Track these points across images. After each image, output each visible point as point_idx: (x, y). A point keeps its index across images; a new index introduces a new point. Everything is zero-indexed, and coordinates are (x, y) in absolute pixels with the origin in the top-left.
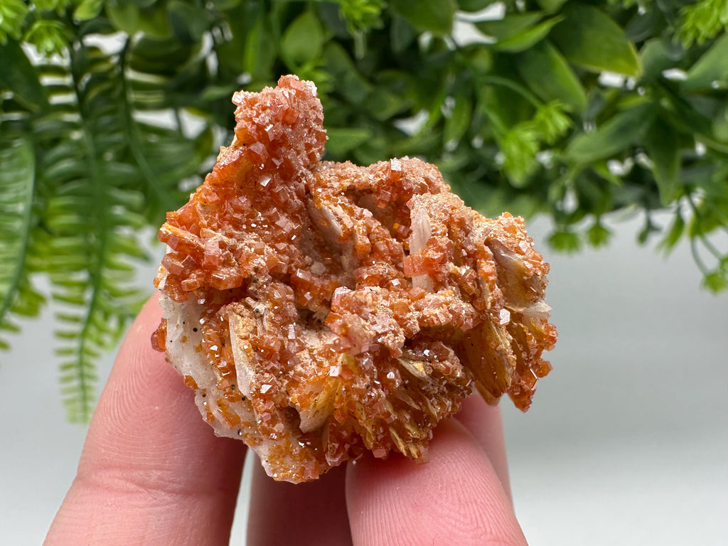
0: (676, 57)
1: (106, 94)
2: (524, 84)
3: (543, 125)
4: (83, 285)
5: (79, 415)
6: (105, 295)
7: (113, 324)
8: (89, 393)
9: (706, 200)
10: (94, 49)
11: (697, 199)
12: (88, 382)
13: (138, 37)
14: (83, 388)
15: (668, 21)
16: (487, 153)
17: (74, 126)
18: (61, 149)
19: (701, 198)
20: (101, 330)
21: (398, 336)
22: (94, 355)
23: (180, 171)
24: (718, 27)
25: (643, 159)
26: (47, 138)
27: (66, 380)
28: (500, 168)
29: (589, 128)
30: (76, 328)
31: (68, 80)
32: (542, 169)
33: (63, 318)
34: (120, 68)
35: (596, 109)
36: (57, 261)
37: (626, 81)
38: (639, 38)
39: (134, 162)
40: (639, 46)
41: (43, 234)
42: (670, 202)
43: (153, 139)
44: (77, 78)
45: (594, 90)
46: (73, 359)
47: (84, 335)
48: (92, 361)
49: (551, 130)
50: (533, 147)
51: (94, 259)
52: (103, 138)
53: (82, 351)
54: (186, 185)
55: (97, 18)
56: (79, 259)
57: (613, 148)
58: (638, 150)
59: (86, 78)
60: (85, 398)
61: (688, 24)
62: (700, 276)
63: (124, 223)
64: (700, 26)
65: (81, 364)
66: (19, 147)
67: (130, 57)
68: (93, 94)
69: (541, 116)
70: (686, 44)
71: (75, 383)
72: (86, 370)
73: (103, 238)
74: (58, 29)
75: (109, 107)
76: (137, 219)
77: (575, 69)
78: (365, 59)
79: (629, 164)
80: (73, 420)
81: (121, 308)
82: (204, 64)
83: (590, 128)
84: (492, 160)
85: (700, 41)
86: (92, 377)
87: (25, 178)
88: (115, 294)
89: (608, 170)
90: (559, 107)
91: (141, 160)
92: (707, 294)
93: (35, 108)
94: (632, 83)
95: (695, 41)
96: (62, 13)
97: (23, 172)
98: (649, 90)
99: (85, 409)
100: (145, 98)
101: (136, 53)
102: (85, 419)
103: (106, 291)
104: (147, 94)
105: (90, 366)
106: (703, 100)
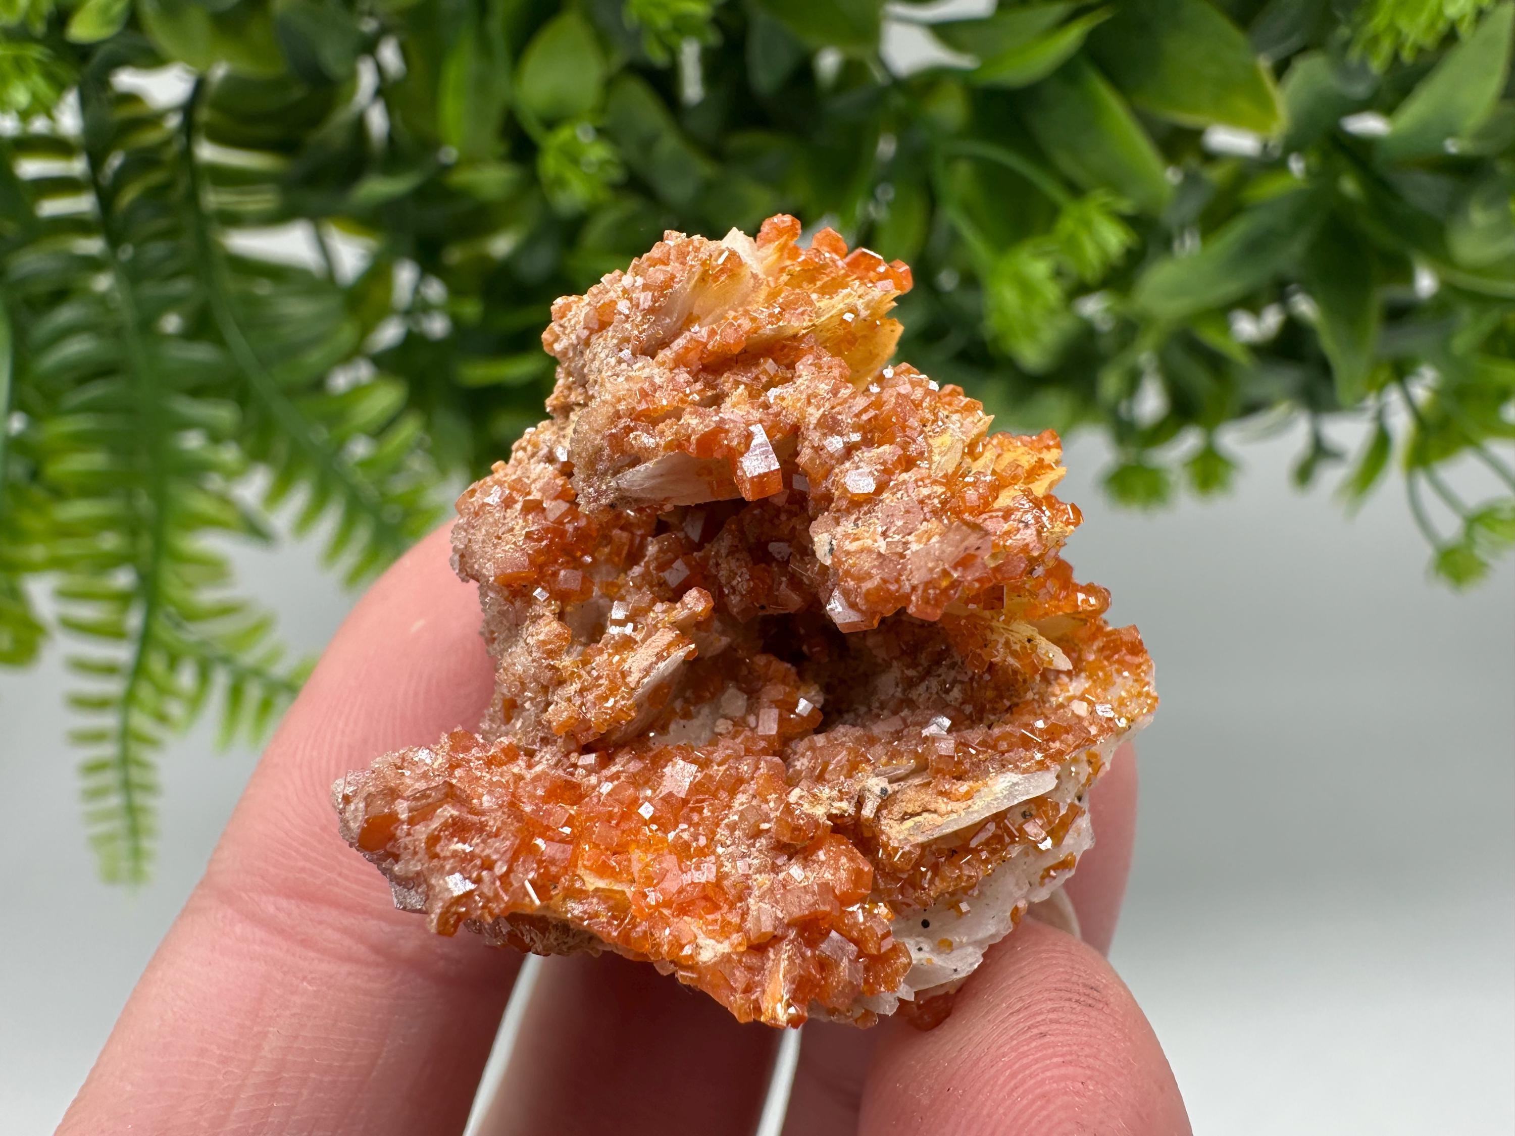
0: (1360, 90)
1: (156, 194)
2: (1038, 155)
3: (1072, 244)
4: (124, 599)
5: (125, 865)
6: (168, 616)
7: (186, 678)
8: (143, 821)
9: (1439, 393)
10: (131, 98)
11: (1420, 392)
12: (143, 800)
13: (219, 72)
14: (131, 811)
15: (1339, 14)
16: (967, 301)
17: (93, 264)
18: (66, 314)
19: (1429, 388)
20: (163, 691)
22: (150, 742)
23: (314, 358)
24: (1441, 26)
25: (1303, 306)
26: (40, 288)
27: (94, 794)
28: (987, 335)
29: (1185, 244)
30: (113, 687)
31: (78, 166)
32: (1087, 333)
33: (82, 666)
34: (183, 139)
35: (1191, 207)
36: (67, 548)
37: (1265, 144)
38: (1281, 50)
39: (220, 341)
40: (1281, 69)
41: (37, 493)
42: (1361, 398)
43: (263, 288)
44: (96, 161)
45: (1192, 161)
46: (107, 751)
47: (129, 700)
48: (147, 755)
49: (1091, 253)
51: (146, 543)
52: (151, 290)
53: (126, 735)
54: (341, 381)
55: (120, 34)
56: (110, 542)
57: (1232, 288)
58: (1293, 287)
59: (115, 161)
60: (135, 831)
61: (1379, 21)
62: (1427, 552)
64: (1404, 24)
65: (125, 761)
67: (204, 115)
68: (130, 193)
69: (1067, 224)
70: (1377, 65)
71: (114, 801)
72: (136, 774)
73: (161, 499)
74: (38, 61)
75: (162, 223)
76: (231, 456)
77: (1147, 122)
78: (702, 104)
79: (1272, 319)
80: (111, 877)
81: (203, 643)
82: (360, 124)
83: (1188, 244)
85: (1407, 56)
86: (149, 789)
88: (191, 615)
89: (1229, 331)
90: (1104, 205)
91: (233, 335)
92: (1442, 590)
93: (10, 229)
95: (1396, 56)
96: (39, 28)
98: (1313, 160)
99: (137, 854)
100: (239, 203)
101: (218, 105)
102: (137, 876)
103: (172, 610)
104: (243, 193)
105: (143, 765)
106: (1426, 180)
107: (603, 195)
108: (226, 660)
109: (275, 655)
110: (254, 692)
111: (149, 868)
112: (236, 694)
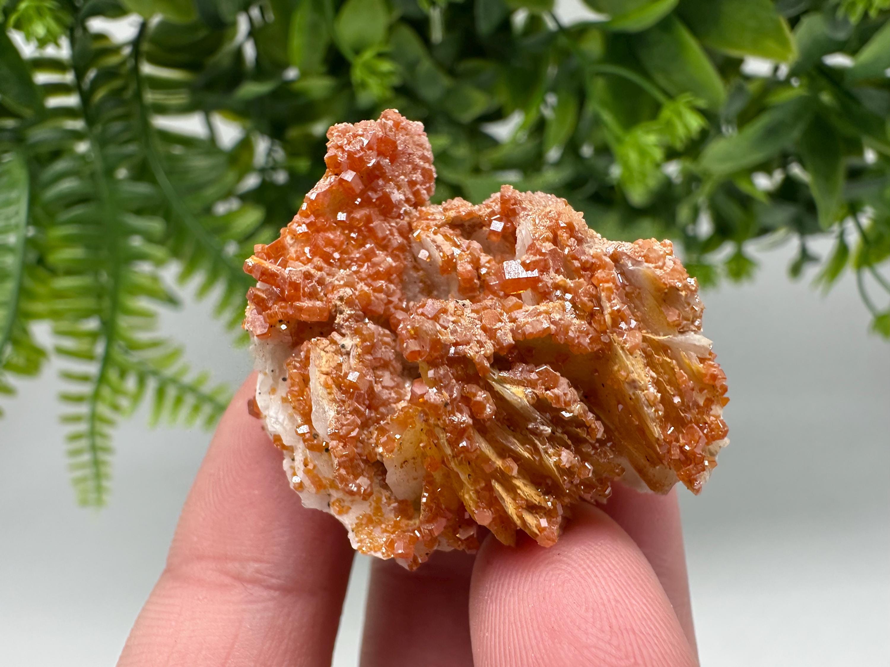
0: (841, 35)
1: (116, 94)
2: (646, 74)
3: (669, 124)
4: (93, 336)
5: (92, 496)
6: (120, 346)
7: (131, 384)
8: (104, 469)
9: (876, 222)
10: (101, 37)
11: (865, 221)
12: (103, 457)
13: (156, 20)
14: (96, 463)
16: (600, 163)
17: (78, 136)
18: (60, 166)
19: (870, 219)
20: (117, 391)
21: (484, 347)
22: (109, 422)
23: (210, 192)
25: (796, 170)
26: (44, 150)
27: (74, 453)
28: (615, 183)
29: (728, 131)
30: (86, 389)
31: (69, 77)
32: (668, 183)
33: (68, 376)
34: (133, 61)
35: (738, 105)
36: (60, 305)
37: (776, 69)
38: (793, 12)
39: (153, 181)
40: (794, 22)
41: (41, 272)
42: (831, 225)
43: (177, 150)
44: (80, 75)
45: (735, 81)
46: (83, 427)
47: (96, 397)
48: (106, 430)
49: (681, 131)
50: (658, 154)
51: (106, 303)
52: (112, 150)
53: (94, 418)
54: (221, 208)
56: (88, 303)
57: (757, 157)
58: (790, 158)
59: (92, 74)
60: (98, 476)
62: (868, 318)
63: (142, 257)
65: (93, 433)
66: (9, 161)
67: (145, 47)
68: (100, 94)
69: (666, 113)
70: (854, 19)
71: (86, 457)
72: (99, 442)
73: (117, 276)
74: (50, 9)
75: (120, 111)
76: (159, 252)
77: (710, 54)
78: (443, 43)
79: (778, 176)
80: (84, 503)
81: (141, 363)
82: (239, 53)
83: (730, 130)
84: (606, 173)
85: (873, 13)
86: (107, 450)
87: (17, 200)
88: (133, 346)
89: (752, 183)
90: (689, 102)
91: (161, 177)
93: (28, 113)
94: (784, 70)
95: (866, 15)
97: (14, 195)
98: (805, 81)
99: (99, 489)
100: (165, 99)
101: (153, 41)
102: (99, 502)
103: (122, 343)
104: (168, 94)
105: (104, 436)
106: (874, 93)
107: (389, 94)
108: (155, 373)
109: (184, 370)
110: (172, 392)
111: (106, 497)
112: (161, 393)
